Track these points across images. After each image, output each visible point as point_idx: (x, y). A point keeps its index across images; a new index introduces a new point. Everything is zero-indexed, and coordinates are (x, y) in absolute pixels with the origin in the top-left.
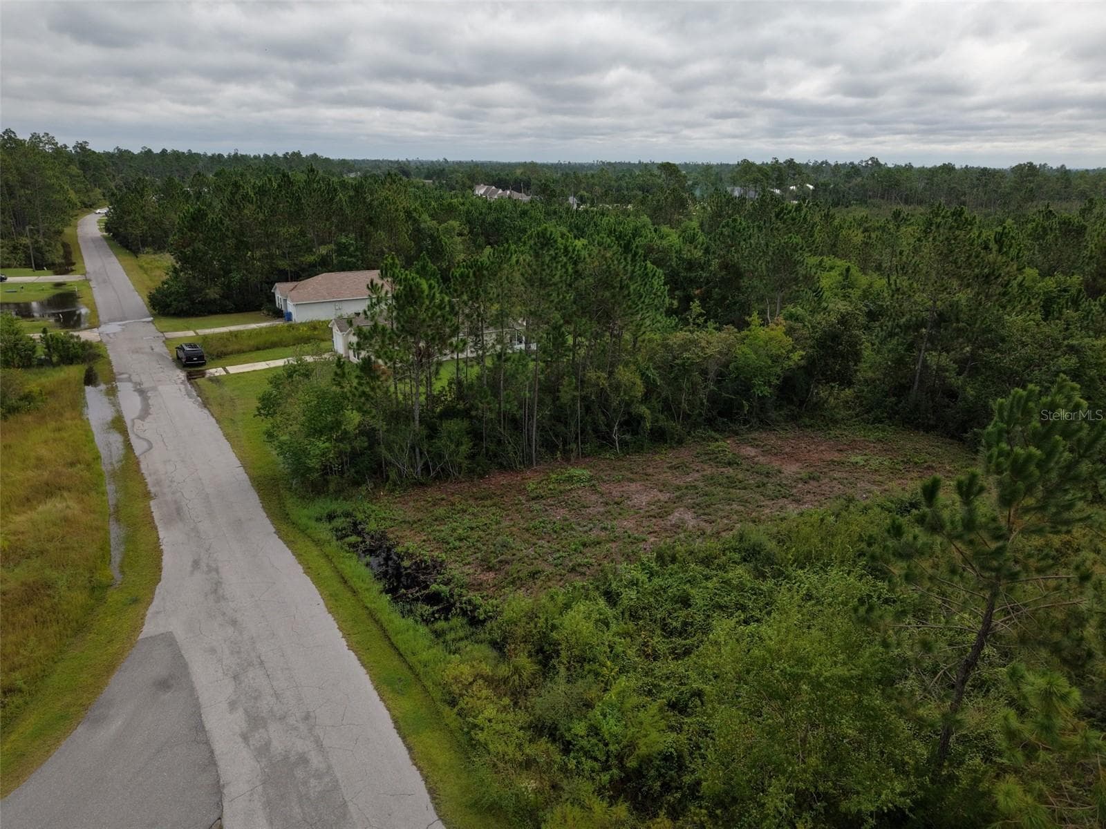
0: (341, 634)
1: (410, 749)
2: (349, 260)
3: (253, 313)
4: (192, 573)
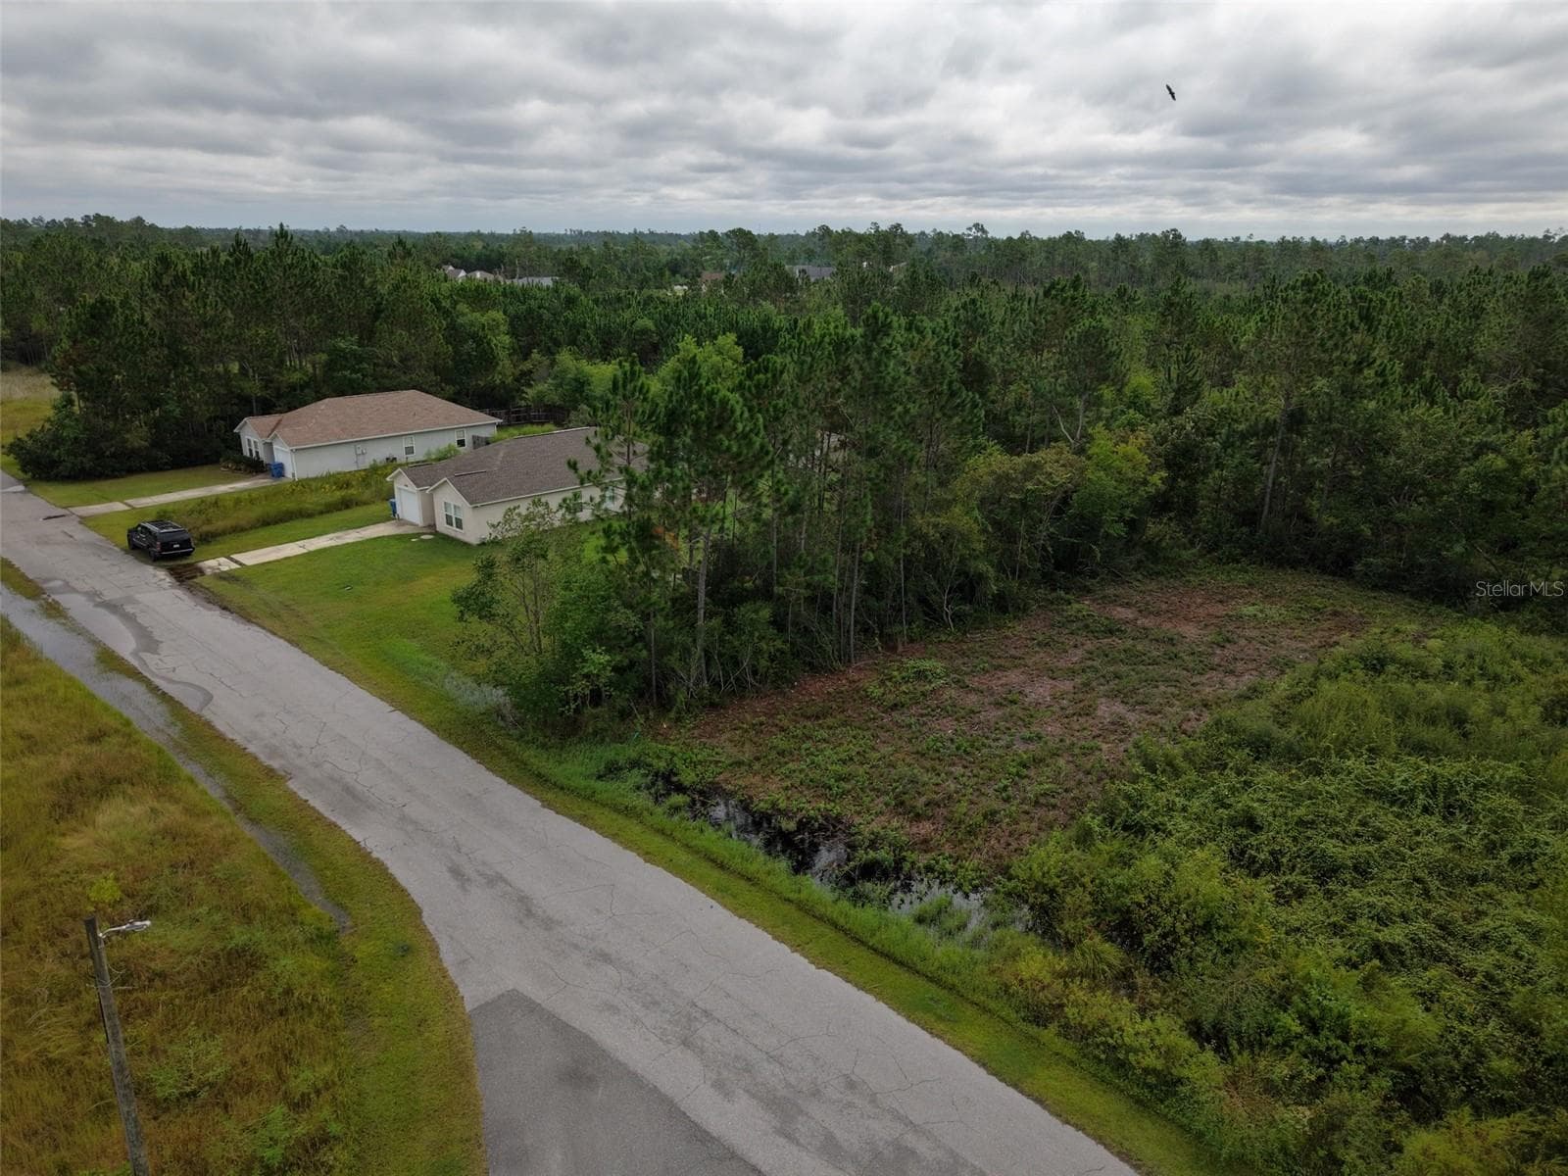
0: (785, 948)
1: (1039, 1101)
2: (354, 376)
3: (206, 468)
4: (464, 889)
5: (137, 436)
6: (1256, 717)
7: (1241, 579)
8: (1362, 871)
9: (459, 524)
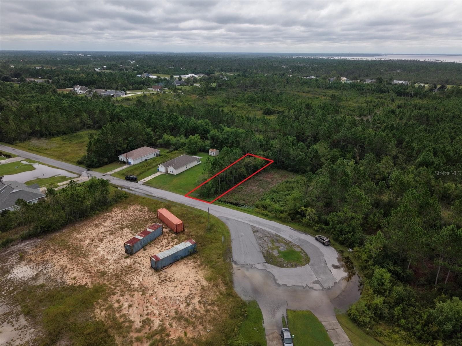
5: (106, 160)
6: (274, 189)
7: (275, 171)
8: (281, 201)
9: (173, 172)
